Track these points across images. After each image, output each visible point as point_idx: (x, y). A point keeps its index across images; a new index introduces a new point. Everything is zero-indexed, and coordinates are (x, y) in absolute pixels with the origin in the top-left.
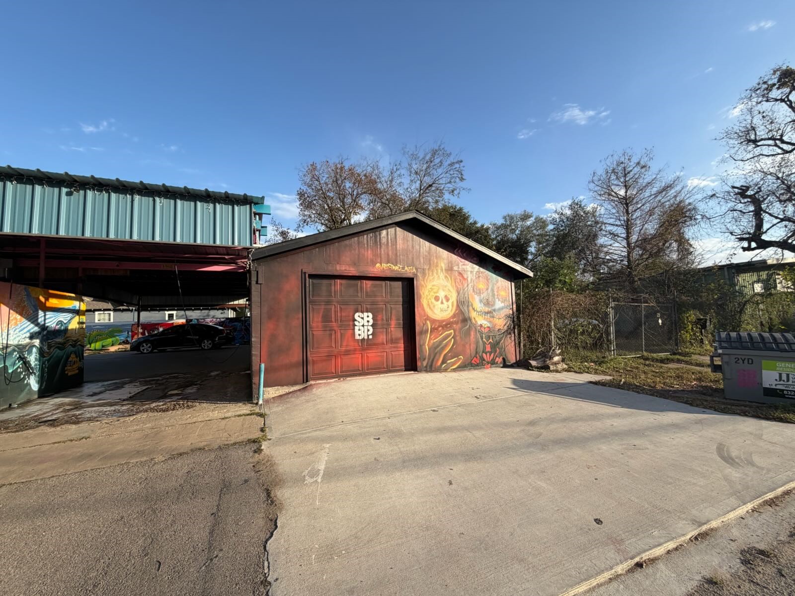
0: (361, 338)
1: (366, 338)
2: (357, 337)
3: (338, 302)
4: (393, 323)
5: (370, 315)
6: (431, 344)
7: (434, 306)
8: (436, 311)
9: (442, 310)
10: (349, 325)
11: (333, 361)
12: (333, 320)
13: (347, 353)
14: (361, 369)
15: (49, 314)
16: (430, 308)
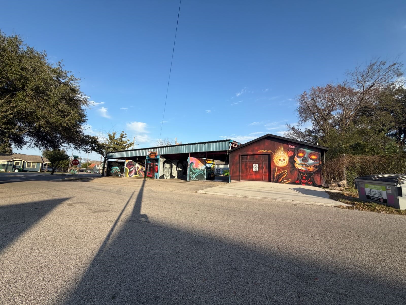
0: (255, 171)
1: (256, 171)
2: (254, 171)
3: (249, 161)
4: (265, 167)
5: (258, 165)
6: (277, 174)
7: (279, 162)
8: (279, 164)
9: (282, 164)
10: (251, 167)
11: (247, 176)
12: (247, 166)
13: (251, 175)
14: (254, 179)
15: (208, 164)
16: (277, 163)
